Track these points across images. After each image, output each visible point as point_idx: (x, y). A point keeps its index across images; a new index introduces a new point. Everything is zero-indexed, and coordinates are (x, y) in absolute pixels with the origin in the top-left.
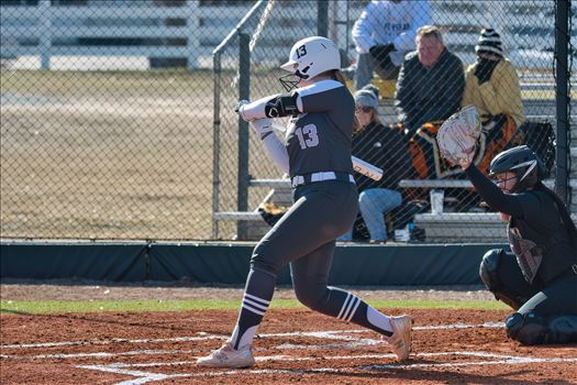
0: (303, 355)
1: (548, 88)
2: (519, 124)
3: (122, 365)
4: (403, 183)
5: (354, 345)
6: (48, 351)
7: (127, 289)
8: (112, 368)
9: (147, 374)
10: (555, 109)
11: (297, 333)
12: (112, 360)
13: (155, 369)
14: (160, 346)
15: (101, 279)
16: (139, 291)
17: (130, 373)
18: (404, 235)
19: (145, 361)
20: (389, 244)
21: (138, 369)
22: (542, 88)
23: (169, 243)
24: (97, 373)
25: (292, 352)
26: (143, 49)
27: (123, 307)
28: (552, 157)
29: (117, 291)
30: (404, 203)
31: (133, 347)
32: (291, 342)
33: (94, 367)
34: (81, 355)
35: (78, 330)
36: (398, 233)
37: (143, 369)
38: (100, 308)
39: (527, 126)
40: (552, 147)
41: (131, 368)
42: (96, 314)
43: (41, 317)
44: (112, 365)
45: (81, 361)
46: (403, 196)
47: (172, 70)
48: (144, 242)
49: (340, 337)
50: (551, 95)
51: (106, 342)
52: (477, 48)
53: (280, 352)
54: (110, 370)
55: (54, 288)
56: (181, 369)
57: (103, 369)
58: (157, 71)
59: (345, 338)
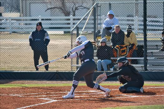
0: (87, 96)
1: (142, 38)
2: (137, 46)
3: (48, 98)
4: (112, 58)
5: (98, 94)
6: (33, 95)
7: (52, 81)
8: (46, 99)
9: (53, 100)
10: (144, 42)
11: (87, 91)
12: (46, 97)
13: (55, 99)
14: (57, 94)
15: (47, 79)
16: (54, 82)
17: (50, 100)
18: (112, 69)
19: (53, 97)
20: (109, 71)
21: (51, 99)
22: (141, 38)
23: (61, 71)
24: (42, 100)
25: (85, 95)
26: (63, 29)
27: (50, 85)
28: (143, 53)
29: (50, 82)
30: (112, 63)
31: (51, 94)
32: (85, 93)
33: (42, 99)
34: (40, 96)
35: (40, 91)
36: (111, 69)
37: (53, 99)
38: (45, 85)
39: (138, 46)
40: (143, 51)
41: (50, 99)
42: (44, 87)
43: (33, 88)
44: (46, 98)
45: (39, 97)
46: (112, 61)
47: (67, 34)
48: (56, 71)
49: (96, 92)
50: (143, 39)
51: (46, 93)
52: (127, 29)
53: (83, 95)
54: (45, 99)
55: (37, 81)
56: (60, 99)
57: (44, 99)
58: (66, 34)
59: (97, 92)
